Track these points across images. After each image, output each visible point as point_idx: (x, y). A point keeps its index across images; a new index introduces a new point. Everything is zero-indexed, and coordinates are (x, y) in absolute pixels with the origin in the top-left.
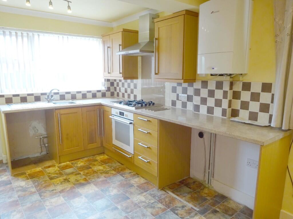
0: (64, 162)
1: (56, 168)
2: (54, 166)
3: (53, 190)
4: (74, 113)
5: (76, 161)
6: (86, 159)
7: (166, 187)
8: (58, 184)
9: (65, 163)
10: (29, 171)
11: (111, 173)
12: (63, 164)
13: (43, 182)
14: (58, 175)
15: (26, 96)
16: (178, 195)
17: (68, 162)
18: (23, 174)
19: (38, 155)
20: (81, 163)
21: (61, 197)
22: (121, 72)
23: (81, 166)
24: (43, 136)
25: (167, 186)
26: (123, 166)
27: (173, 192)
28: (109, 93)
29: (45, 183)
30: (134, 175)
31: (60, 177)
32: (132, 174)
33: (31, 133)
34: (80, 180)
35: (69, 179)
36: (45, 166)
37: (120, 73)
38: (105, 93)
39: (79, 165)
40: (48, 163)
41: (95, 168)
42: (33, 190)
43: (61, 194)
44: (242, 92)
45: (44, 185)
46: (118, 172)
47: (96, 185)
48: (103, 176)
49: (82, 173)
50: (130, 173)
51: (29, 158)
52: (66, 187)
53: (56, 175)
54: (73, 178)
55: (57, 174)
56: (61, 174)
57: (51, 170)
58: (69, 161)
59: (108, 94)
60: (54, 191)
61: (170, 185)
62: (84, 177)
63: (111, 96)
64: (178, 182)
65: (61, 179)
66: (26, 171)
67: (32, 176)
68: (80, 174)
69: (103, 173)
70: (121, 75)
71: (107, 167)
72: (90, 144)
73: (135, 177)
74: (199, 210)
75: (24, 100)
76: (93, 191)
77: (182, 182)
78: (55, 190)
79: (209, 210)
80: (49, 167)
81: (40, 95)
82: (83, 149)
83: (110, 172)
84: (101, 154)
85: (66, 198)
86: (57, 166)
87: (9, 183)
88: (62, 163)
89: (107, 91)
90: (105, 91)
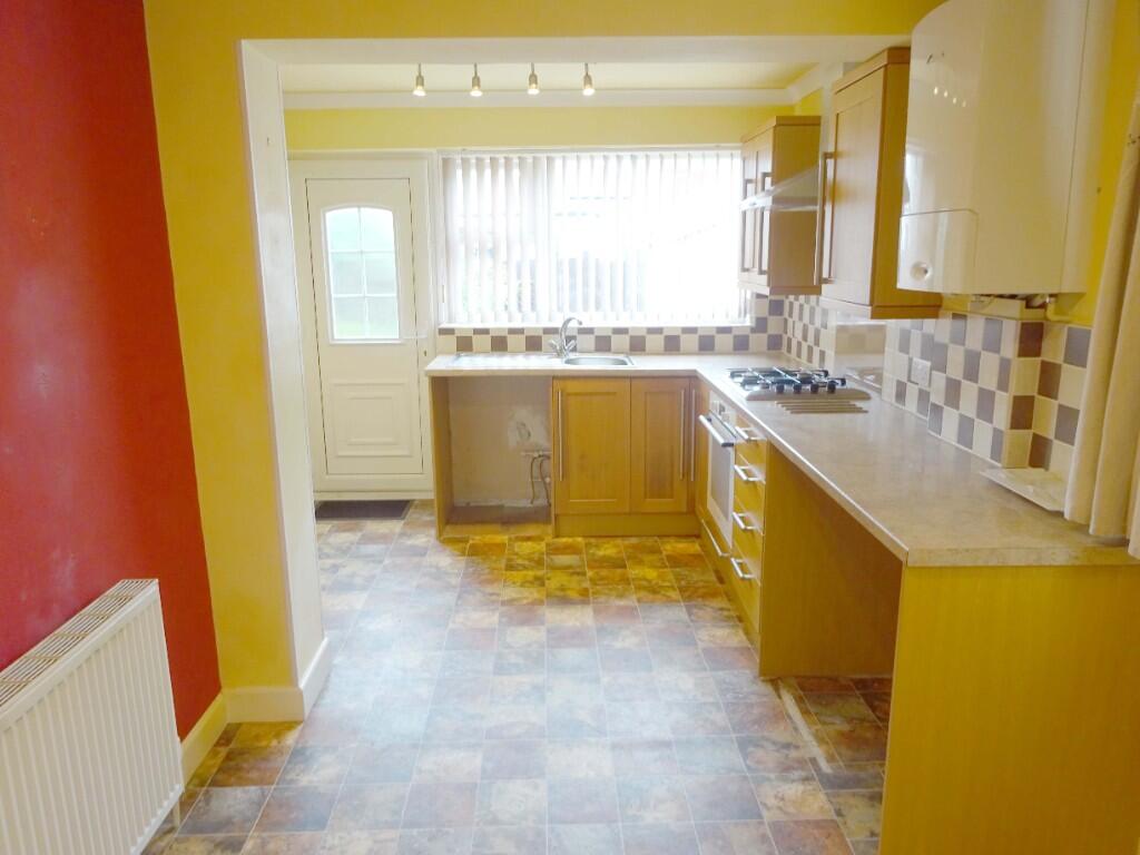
0: (570, 537)
1: (542, 547)
2: (539, 539)
3: (492, 594)
4: (608, 394)
5: (601, 540)
6: (634, 541)
7: (793, 682)
8: (514, 583)
9: (570, 540)
10: (477, 538)
11: (664, 595)
12: (564, 540)
13: (487, 571)
14: (532, 564)
15: (505, 334)
16: (805, 712)
17: (580, 539)
18: (461, 542)
19: (524, 503)
20: (608, 550)
21: (497, 615)
22: (765, 267)
23: (604, 556)
24: (541, 453)
25: (797, 677)
26: (718, 585)
27: (799, 701)
28: (764, 337)
29: (489, 573)
30: (728, 618)
31: (532, 568)
32: (726, 613)
33: (513, 438)
34: (573, 589)
35: (549, 579)
36: (522, 534)
37: (761, 272)
38: (747, 337)
39: (601, 553)
40: (532, 530)
41: (634, 572)
42: (455, 581)
43: (504, 609)
44: (1065, 366)
45: (483, 577)
46: (688, 599)
47: (597, 612)
48: (634, 597)
49: (590, 573)
50: (722, 609)
51: (501, 507)
52: (526, 594)
53: (526, 563)
54: (557, 579)
55: (530, 560)
56: (539, 563)
57: (526, 548)
58: (584, 536)
59: (757, 341)
60: (494, 598)
61: (814, 677)
62: (587, 584)
63: (769, 349)
64: (852, 680)
65: (531, 574)
66: (471, 536)
67: (475, 551)
68: (584, 574)
69: (645, 588)
70: (764, 278)
71: (671, 577)
72: (652, 496)
73: (724, 624)
74: (827, 775)
75: (499, 344)
76: (578, 624)
77: (861, 684)
78: (498, 595)
79: (867, 787)
80: (529, 539)
81: (541, 333)
82: (627, 510)
83: (663, 592)
84: (687, 536)
85: (504, 620)
86: (546, 541)
87: (422, 552)
88: (563, 537)
89: (753, 330)
90: (748, 332)
